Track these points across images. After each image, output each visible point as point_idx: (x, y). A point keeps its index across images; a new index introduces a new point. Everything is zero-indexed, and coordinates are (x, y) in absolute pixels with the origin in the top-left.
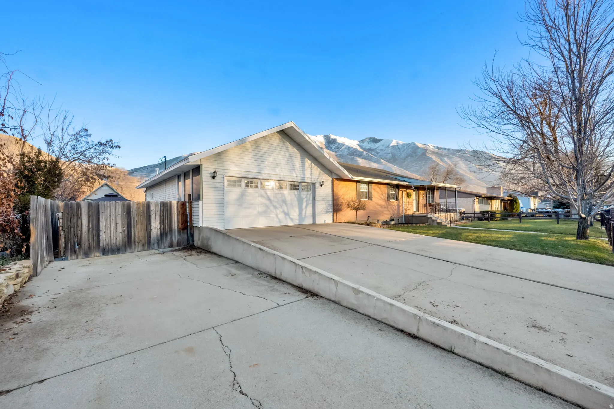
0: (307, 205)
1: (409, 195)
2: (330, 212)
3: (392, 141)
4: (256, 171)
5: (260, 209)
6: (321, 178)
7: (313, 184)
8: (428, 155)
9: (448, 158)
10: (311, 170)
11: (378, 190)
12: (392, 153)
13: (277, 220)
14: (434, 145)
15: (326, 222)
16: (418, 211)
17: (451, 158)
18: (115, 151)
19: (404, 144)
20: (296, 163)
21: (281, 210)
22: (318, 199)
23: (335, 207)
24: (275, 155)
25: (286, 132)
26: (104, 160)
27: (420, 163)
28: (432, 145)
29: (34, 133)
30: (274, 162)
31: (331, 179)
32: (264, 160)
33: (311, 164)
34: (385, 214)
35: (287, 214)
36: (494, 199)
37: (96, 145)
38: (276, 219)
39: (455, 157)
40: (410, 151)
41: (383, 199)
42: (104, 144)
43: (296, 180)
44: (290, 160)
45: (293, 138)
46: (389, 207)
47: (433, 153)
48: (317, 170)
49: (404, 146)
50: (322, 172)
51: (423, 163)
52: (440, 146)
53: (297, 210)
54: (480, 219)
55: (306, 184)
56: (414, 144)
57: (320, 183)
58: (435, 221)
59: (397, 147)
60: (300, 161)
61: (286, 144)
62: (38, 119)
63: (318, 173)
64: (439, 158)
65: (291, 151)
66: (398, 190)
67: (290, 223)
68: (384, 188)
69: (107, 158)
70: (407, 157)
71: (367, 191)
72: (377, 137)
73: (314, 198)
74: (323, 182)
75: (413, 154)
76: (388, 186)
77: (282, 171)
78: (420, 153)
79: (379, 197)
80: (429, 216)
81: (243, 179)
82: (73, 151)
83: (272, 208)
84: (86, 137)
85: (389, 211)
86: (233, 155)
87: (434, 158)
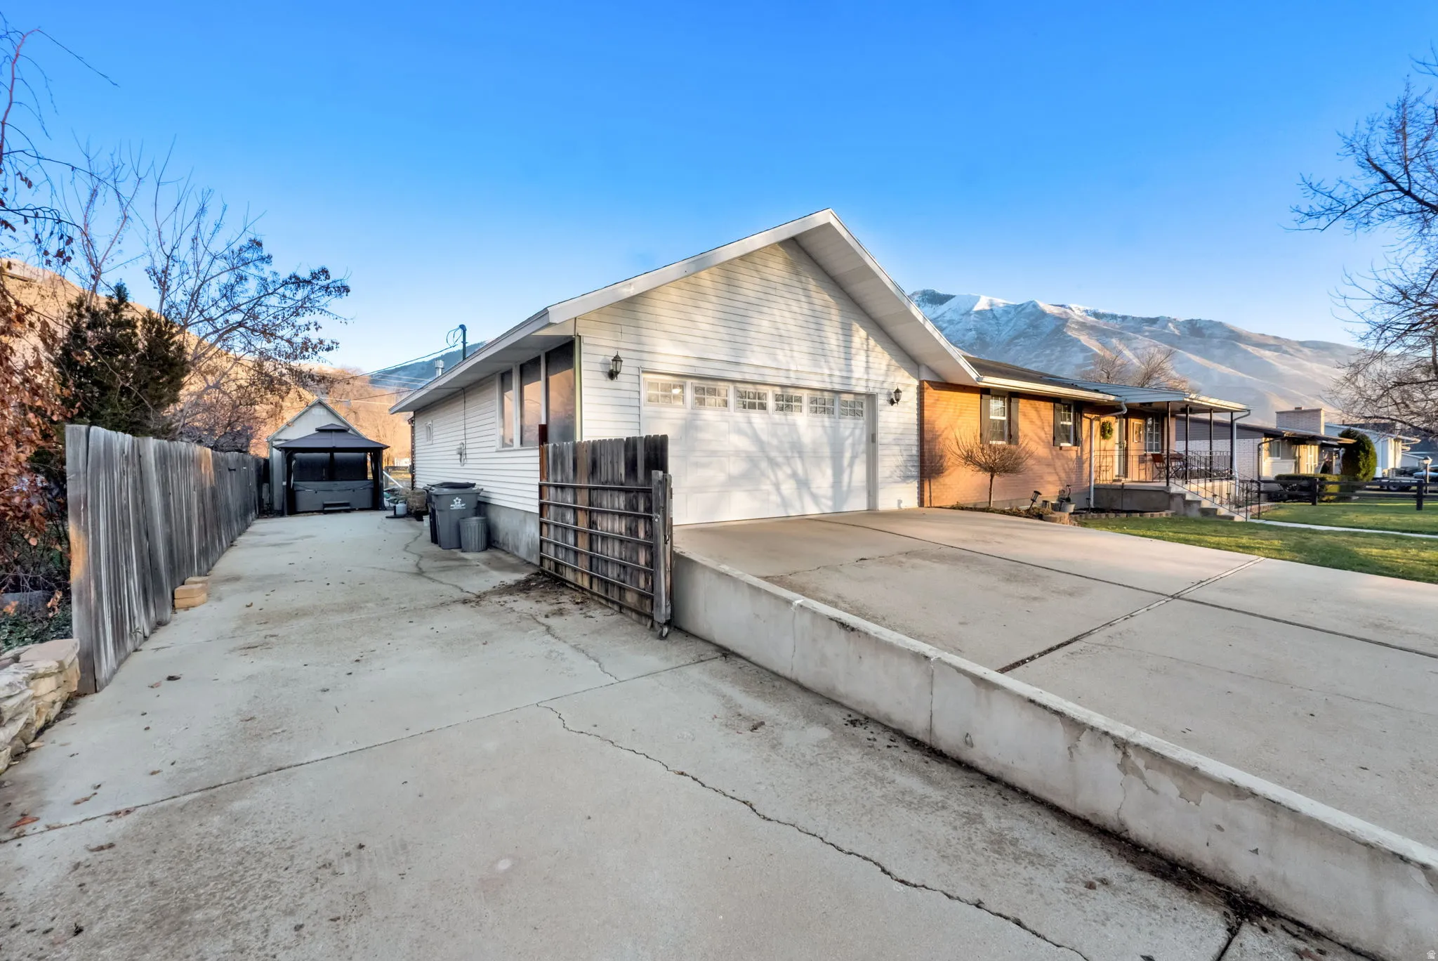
0: (854, 458)
1: (1105, 431)
2: (912, 477)
3: (978, 299)
4: (725, 358)
5: (736, 467)
6: (890, 380)
7: (871, 397)
8: (1069, 333)
9: (1120, 340)
10: (867, 356)
11: (1033, 414)
12: (976, 329)
13: (778, 500)
14: (1088, 308)
15: (903, 506)
16: (1126, 476)
17: (1129, 339)
18: (335, 303)
19: (1008, 306)
20: (829, 334)
21: (789, 471)
22: (885, 441)
23: (927, 463)
24: (776, 312)
25: (805, 243)
26: (308, 329)
27: (1048, 352)
28: (1082, 308)
29: (120, 251)
30: (774, 332)
31: (916, 383)
32: (747, 327)
33: (867, 339)
34: (1049, 482)
35: (803, 484)
36: (1304, 443)
37: (285, 283)
38: (774, 498)
39: (1140, 337)
40: (1022, 323)
41: (1043, 441)
42: (305, 281)
43: (829, 387)
44: (813, 326)
45: (821, 262)
46: (1058, 463)
47: (1083, 326)
48: (881, 359)
49: (1007, 310)
50: (893, 362)
51: (1057, 354)
52: (1101, 311)
53: (829, 472)
54: (1273, 497)
55: (852, 396)
56: (1035, 306)
57: (889, 394)
58: (1195, 505)
59: (990, 315)
60: (840, 331)
61: (803, 279)
62: (130, 213)
63: (884, 367)
64: (1098, 340)
65: (816, 301)
66: (1081, 418)
67: (812, 510)
68: (1046, 409)
69: (316, 324)
70: (1016, 337)
71: (1004, 418)
72: (941, 291)
73: (873, 438)
74: (898, 391)
75: (1030, 330)
76: (1056, 405)
77: (792, 357)
78: (1048, 327)
79: (1036, 434)
80: (1174, 489)
81: (689, 381)
82: (224, 304)
83: (764, 465)
84: (258, 263)
85: (1057, 474)
86: (664, 310)
87: (1084, 339)
